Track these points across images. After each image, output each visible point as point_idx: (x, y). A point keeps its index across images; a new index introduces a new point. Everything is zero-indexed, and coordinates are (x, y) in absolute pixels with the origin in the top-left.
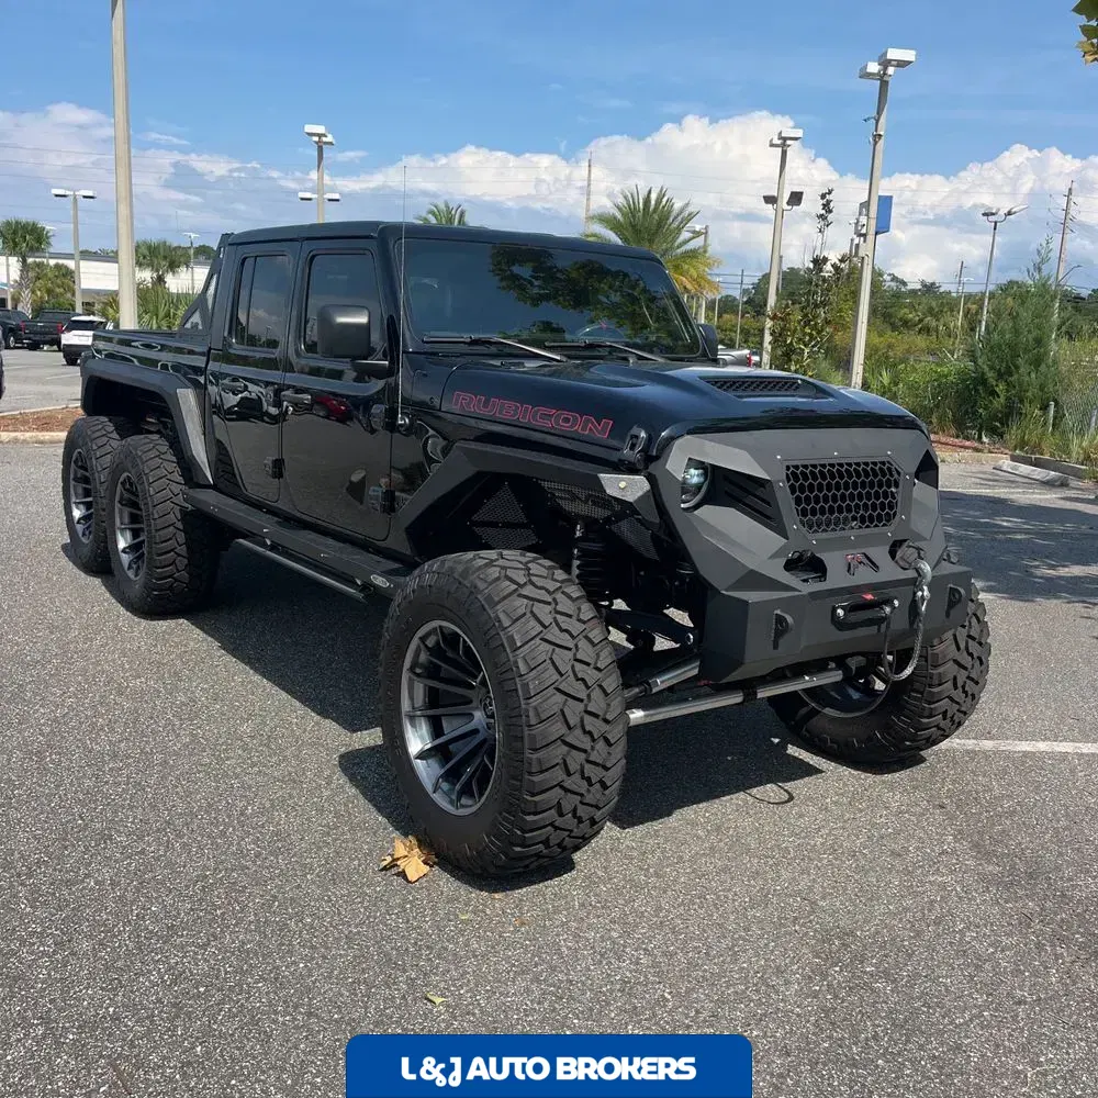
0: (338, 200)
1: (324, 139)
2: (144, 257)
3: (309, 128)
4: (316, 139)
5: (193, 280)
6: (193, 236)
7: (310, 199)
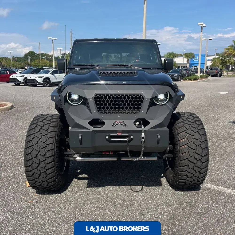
0: (212, 39)
1: (203, 26)
2: (169, 56)
3: (199, 24)
4: (201, 26)
5: (183, 60)
6: (184, 50)
7: (205, 40)
